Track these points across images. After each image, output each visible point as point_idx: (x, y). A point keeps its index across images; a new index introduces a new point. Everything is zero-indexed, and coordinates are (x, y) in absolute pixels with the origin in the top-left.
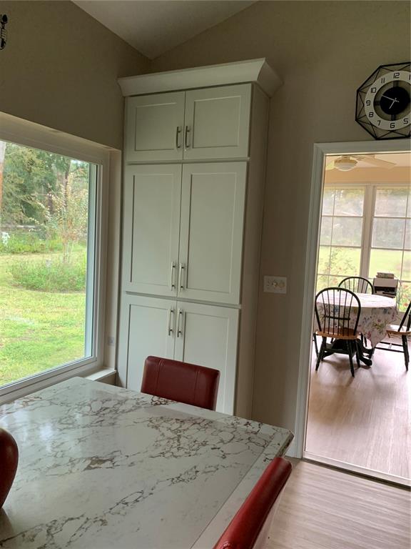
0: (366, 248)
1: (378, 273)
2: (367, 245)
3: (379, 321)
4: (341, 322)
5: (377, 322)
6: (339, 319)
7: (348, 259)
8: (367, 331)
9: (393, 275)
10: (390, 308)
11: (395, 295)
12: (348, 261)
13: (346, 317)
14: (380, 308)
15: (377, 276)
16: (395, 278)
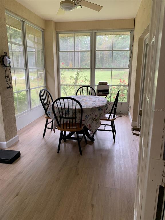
0: (93, 69)
1: (100, 83)
2: (93, 67)
3: (96, 116)
4: (71, 120)
5: (95, 117)
6: (69, 118)
7: (85, 76)
8: (88, 124)
9: (107, 83)
10: (103, 106)
11: (108, 93)
12: (85, 77)
13: (74, 116)
14: (96, 108)
15: (99, 84)
16: (108, 85)
